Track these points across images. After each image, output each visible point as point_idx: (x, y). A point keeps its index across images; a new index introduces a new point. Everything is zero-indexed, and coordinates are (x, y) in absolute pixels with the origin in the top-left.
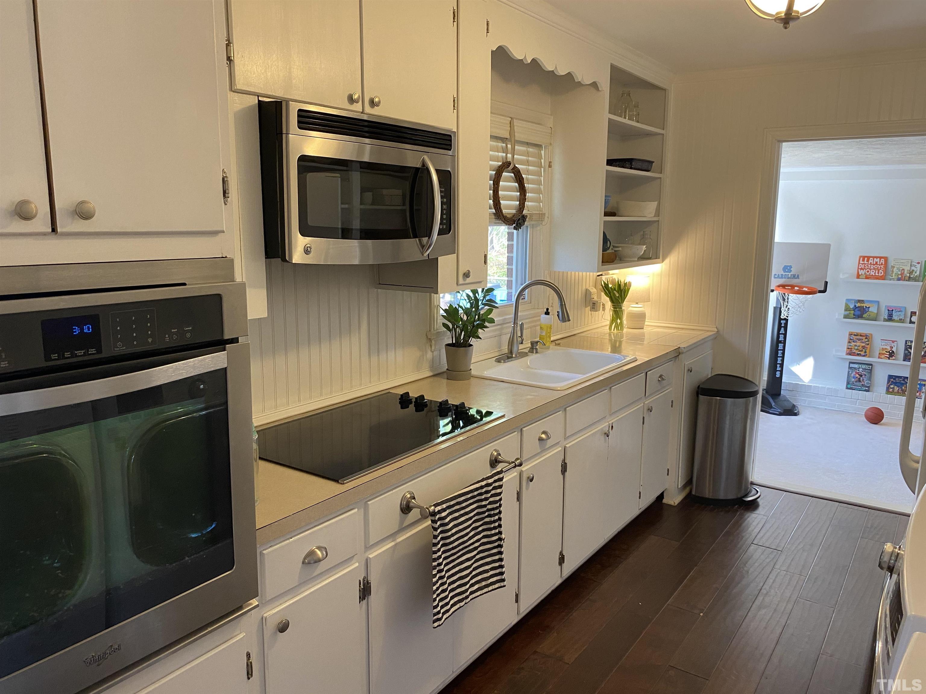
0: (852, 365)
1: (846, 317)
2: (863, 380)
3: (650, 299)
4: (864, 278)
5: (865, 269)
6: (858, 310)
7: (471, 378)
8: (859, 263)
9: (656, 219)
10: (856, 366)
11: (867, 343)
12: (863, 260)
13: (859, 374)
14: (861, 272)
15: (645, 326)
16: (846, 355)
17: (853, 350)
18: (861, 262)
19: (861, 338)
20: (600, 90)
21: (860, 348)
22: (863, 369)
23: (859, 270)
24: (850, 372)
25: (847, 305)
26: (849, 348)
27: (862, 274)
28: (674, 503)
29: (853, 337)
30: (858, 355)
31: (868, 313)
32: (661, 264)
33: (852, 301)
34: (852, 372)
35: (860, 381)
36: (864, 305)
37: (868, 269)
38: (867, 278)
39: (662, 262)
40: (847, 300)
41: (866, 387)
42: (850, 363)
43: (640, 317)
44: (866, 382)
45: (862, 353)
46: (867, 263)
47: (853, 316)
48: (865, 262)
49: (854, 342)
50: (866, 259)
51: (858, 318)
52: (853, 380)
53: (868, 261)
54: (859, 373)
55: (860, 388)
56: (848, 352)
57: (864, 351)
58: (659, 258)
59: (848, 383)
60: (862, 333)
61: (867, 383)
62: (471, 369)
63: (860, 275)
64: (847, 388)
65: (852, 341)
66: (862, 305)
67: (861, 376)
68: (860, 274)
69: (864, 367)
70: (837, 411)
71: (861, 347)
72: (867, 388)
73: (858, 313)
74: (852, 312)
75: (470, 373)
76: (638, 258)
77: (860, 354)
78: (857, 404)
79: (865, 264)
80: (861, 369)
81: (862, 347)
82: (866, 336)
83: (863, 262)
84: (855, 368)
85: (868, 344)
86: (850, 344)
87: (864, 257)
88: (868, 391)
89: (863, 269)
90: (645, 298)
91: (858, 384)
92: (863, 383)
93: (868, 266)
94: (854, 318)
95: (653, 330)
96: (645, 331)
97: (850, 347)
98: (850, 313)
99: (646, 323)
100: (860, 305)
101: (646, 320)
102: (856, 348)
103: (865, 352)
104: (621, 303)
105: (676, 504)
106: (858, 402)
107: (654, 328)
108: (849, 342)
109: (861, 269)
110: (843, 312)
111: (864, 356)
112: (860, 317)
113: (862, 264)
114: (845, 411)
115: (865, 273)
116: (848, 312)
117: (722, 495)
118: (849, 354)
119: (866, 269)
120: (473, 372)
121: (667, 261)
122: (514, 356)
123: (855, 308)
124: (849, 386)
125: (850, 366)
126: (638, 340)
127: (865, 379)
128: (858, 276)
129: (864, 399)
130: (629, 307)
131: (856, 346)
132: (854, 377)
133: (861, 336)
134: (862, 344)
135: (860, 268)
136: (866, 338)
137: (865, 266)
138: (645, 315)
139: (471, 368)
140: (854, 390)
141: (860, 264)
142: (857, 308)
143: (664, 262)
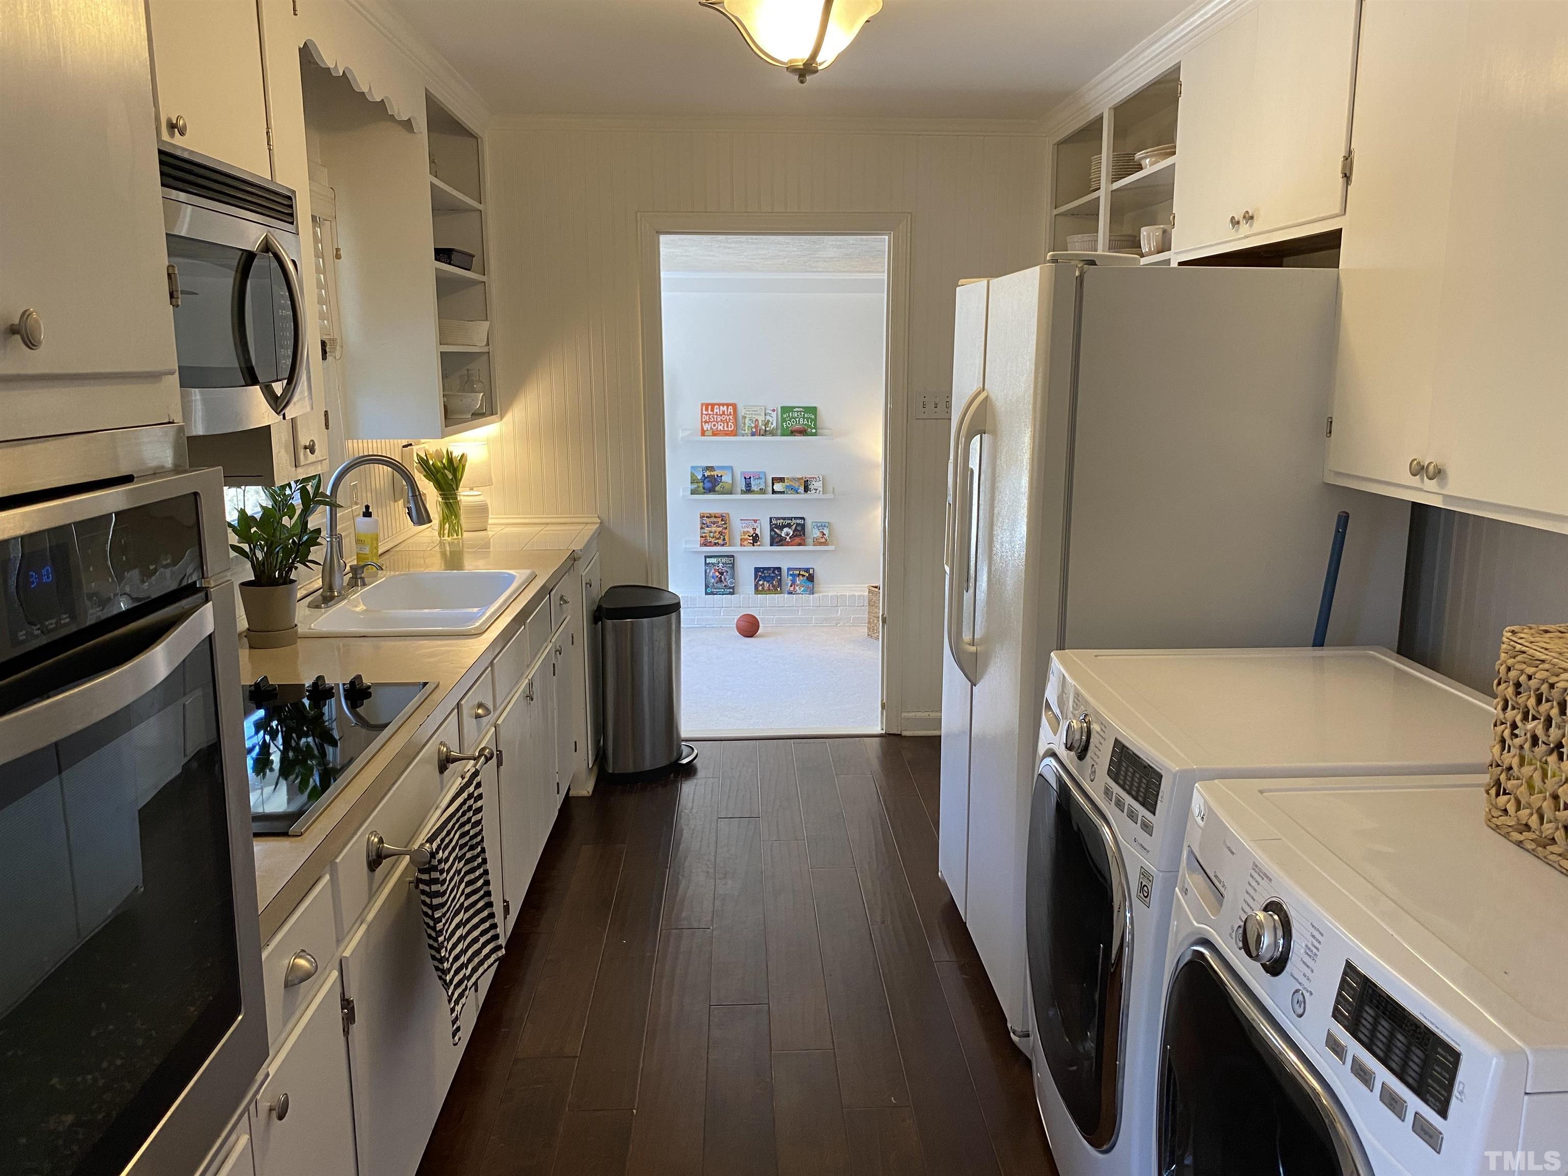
0: (709, 560)
1: (693, 492)
2: (725, 579)
3: (492, 482)
4: (711, 434)
5: (710, 421)
6: (709, 481)
7: (299, 640)
8: (702, 414)
9: (486, 350)
10: (714, 560)
11: (725, 526)
12: (707, 410)
13: (719, 572)
14: (706, 427)
15: (489, 527)
16: (701, 546)
17: (708, 538)
18: (704, 412)
19: (715, 520)
20: (415, 131)
21: (717, 535)
22: (723, 563)
23: (703, 423)
24: (708, 571)
25: (692, 475)
26: (702, 537)
27: (707, 430)
28: (588, 792)
29: (707, 520)
30: (716, 544)
31: (721, 484)
32: (499, 423)
33: (698, 469)
34: (710, 570)
35: (721, 581)
36: (715, 473)
37: (714, 421)
38: (714, 434)
39: (501, 420)
40: (692, 467)
41: (730, 588)
42: (706, 557)
43: (482, 510)
44: (729, 582)
45: (720, 542)
46: (712, 413)
47: (703, 491)
48: (710, 412)
49: (707, 527)
50: (710, 407)
51: (710, 492)
52: (713, 580)
53: (712, 410)
54: (720, 570)
55: (723, 590)
56: (702, 542)
57: (722, 538)
58: (497, 414)
59: (707, 586)
60: (716, 513)
61: (731, 583)
62: (296, 625)
63: (705, 431)
64: (707, 594)
65: (705, 526)
66: (712, 474)
67: (722, 574)
68: (705, 429)
69: (724, 560)
70: (698, 627)
71: (717, 533)
72: (731, 590)
73: (708, 485)
74: (701, 484)
75: (296, 632)
76: (473, 415)
77: (718, 543)
78: (722, 614)
79: (710, 415)
80: (721, 564)
81: (719, 532)
82: (722, 517)
83: (707, 413)
84: (713, 564)
85: (726, 528)
86: (703, 531)
87: (707, 405)
88: (732, 593)
89: (708, 422)
90: (486, 482)
91: (719, 585)
92: (725, 583)
93: (714, 418)
94: (704, 493)
95: (502, 531)
96: (490, 533)
97: (704, 535)
98: (698, 487)
99: (490, 521)
100: (709, 474)
101: (490, 516)
102: (712, 534)
103: (724, 540)
104: (455, 489)
105: (591, 794)
106: (722, 611)
107: (503, 527)
108: (702, 528)
109: (706, 422)
110: (689, 486)
111: (723, 545)
112: (711, 490)
113: (706, 415)
114: (708, 626)
115: (711, 427)
116: (695, 486)
117: (648, 766)
118: (705, 544)
119: (712, 422)
120: (301, 630)
121: (508, 417)
122: (336, 594)
123: (703, 478)
124: (709, 591)
125: (707, 562)
126: (484, 548)
127: (727, 577)
128: (703, 433)
129: (730, 606)
130: (466, 496)
131: (711, 532)
132: (713, 577)
133: (715, 517)
134: (719, 529)
135: (704, 420)
136: (722, 520)
137: (710, 419)
138: (487, 508)
139: (296, 622)
140: (716, 594)
141: (704, 416)
142: (706, 478)
143: (505, 420)
